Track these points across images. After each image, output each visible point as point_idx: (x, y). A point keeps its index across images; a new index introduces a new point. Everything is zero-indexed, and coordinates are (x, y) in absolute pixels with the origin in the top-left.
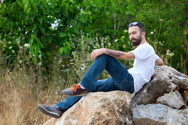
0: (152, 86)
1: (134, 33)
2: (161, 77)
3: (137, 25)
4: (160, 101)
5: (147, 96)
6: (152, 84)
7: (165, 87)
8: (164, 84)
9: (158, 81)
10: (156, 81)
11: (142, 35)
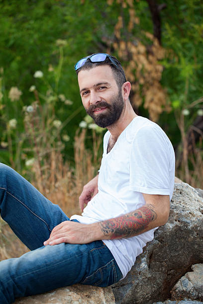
0: (161, 248)
1: (100, 87)
2: (186, 216)
3: (107, 62)
4: (184, 289)
5: (149, 279)
6: (161, 241)
7: (196, 247)
8: (195, 238)
9: (178, 229)
10: (171, 232)
11: (123, 91)
